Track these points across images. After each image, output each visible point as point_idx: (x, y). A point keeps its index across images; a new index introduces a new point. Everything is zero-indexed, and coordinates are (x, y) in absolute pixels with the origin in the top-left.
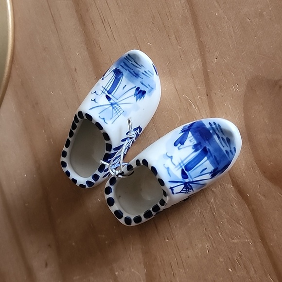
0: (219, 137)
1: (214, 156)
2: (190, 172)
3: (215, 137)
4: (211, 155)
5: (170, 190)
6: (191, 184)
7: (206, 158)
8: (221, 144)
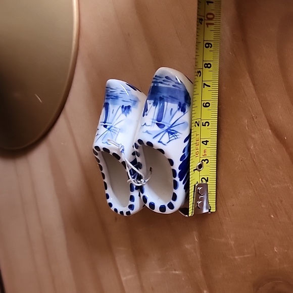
0: (161, 83)
1: (170, 96)
2: (162, 120)
3: (160, 85)
4: (167, 98)
5: (159, 143)
6: (171, 129)
7: (166, 103)
8: (166, 84)
